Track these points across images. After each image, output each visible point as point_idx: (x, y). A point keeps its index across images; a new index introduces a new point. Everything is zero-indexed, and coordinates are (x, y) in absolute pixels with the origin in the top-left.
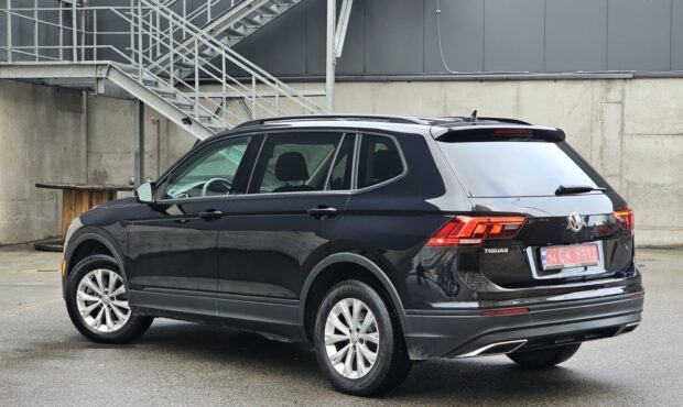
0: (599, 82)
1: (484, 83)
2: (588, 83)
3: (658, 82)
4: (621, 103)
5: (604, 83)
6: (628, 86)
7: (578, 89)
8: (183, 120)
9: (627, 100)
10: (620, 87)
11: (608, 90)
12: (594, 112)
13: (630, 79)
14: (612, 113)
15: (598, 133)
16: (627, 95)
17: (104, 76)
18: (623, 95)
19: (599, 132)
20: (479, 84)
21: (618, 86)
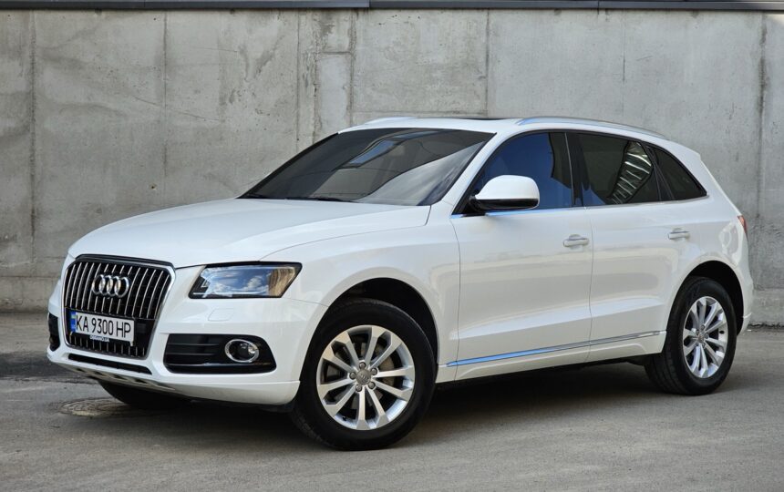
0: (309, 15)
1: (104, 14)
2: (292, 17)
3: (414, 16)
4: (350, 53)
5: (318, 16)
6: (362, 21)
7: (273, 26)
9: (359, 48)
10: (347, 25)
11: (326, 30)
12: (303, 69)
13: (365, 10)
14: (333, 72)
15: (307, 110)
16: (360, 41)
18: (353, 39)
19: (311, 108)
20: (94, 15)
21: (343, 21)
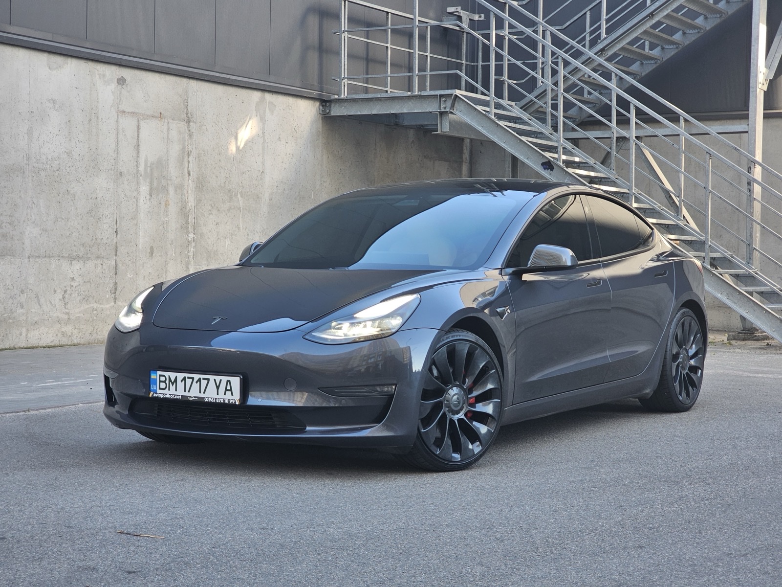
8: (543, 164)
17: (448, 110)
